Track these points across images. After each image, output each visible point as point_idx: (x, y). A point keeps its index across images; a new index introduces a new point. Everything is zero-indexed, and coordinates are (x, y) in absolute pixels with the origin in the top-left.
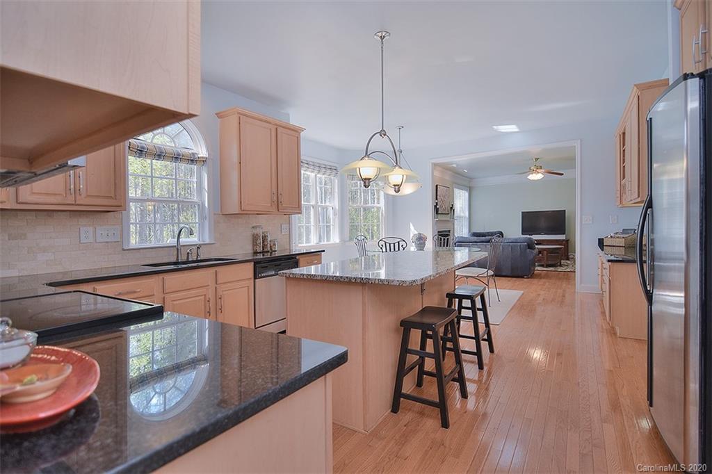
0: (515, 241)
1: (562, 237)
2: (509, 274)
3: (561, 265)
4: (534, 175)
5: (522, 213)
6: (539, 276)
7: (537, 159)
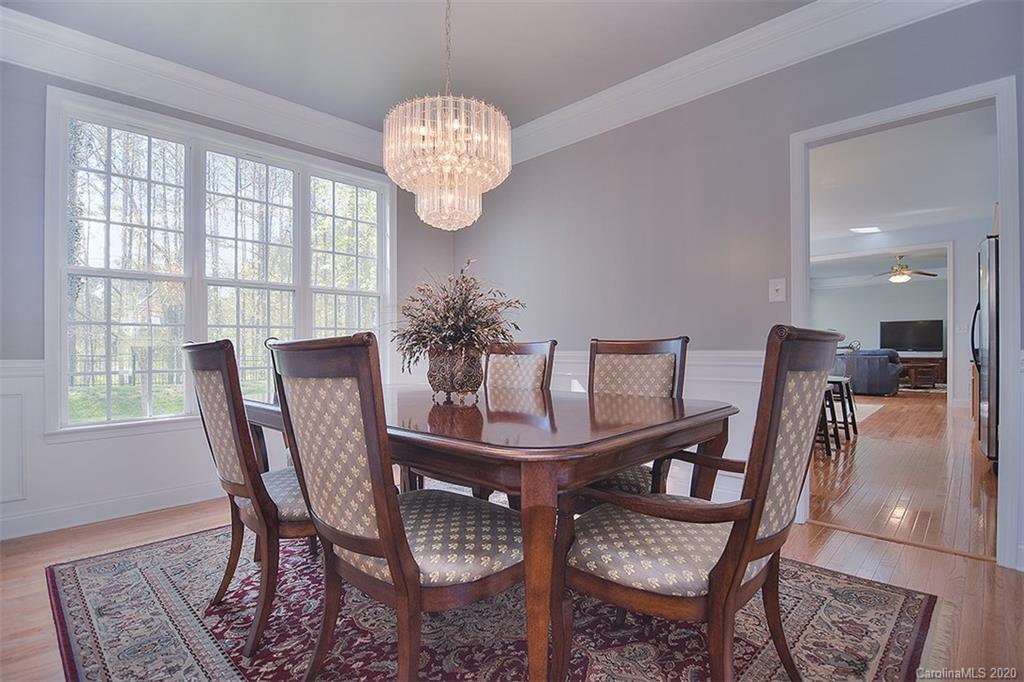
0: (874, 354)
1: (938, 355)
2: (866, 392)
3: (934, 387)
4: (898, 277)
5: (882, 323)
6: (904, 396)
7: (901, 257)
